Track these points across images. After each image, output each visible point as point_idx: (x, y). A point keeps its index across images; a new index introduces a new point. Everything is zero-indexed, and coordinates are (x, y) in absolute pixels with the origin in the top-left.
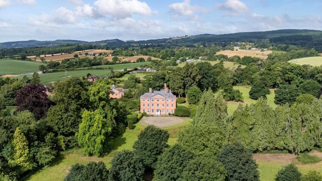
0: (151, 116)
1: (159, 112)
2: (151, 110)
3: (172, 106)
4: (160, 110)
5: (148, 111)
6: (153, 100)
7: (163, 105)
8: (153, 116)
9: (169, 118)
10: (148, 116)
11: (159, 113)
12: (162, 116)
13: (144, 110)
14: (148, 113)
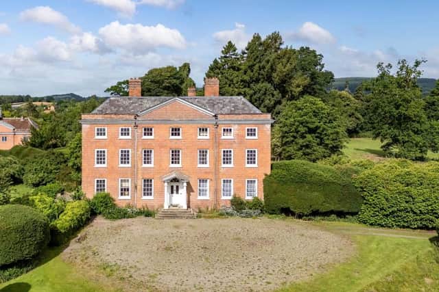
0: (140, 213)
1: (183, 191)
2: (141, 184)
3: (251, 159)
4: (188, 184)
5: (124, 191)
6: (148, 131)
7: (203, 153)
8: (148, 214)
9: (236, 224)
10: (123, 214)
11: (180, 199)
12: (200, 214)
13: (101, 184)
14: (121, 200)
